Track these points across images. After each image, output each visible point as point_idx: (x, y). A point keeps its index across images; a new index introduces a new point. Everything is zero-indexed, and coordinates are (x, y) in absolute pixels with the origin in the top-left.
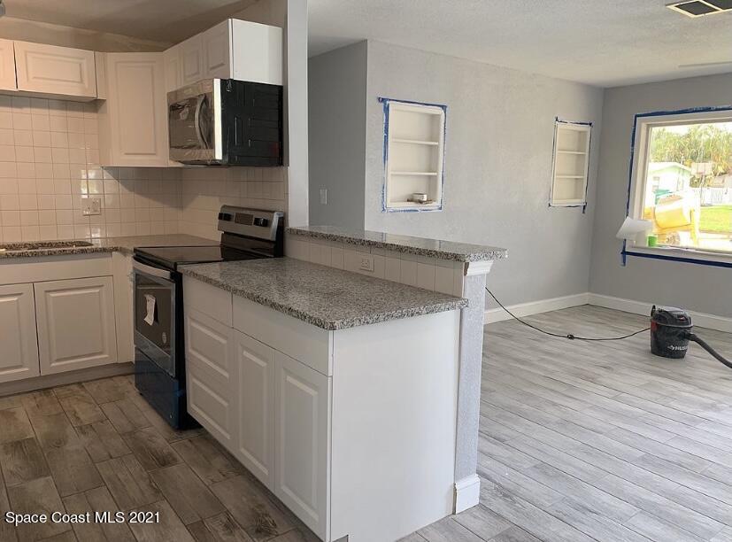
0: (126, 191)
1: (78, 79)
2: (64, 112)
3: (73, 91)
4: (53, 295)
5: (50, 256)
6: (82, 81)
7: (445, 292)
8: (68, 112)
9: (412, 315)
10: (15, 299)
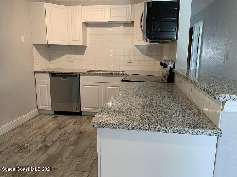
0: (142, 54)
1: (125, 15)
2: (125, 28)
3: (123, 19)
4: (108, 87)
5: (107, 75)
6: (126, 16)
7: (212, 120)
8: (126, 27)
9: (159, 131)
10: (98, 87)
